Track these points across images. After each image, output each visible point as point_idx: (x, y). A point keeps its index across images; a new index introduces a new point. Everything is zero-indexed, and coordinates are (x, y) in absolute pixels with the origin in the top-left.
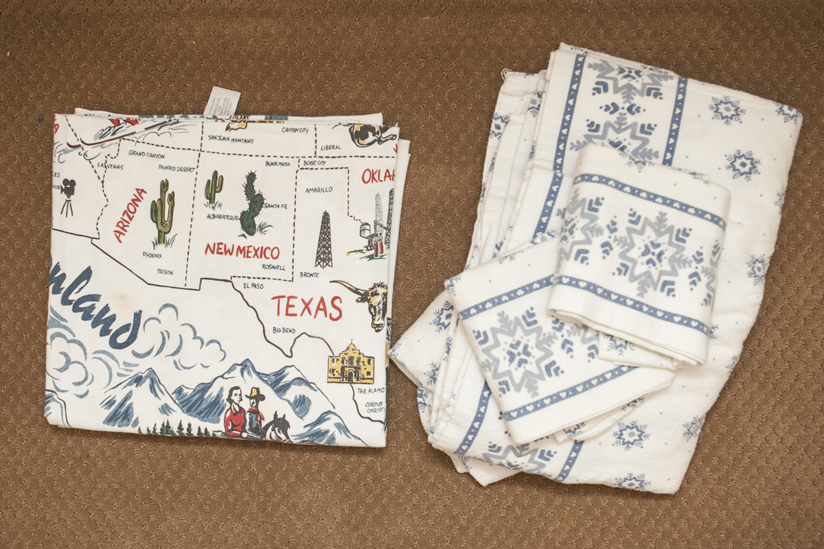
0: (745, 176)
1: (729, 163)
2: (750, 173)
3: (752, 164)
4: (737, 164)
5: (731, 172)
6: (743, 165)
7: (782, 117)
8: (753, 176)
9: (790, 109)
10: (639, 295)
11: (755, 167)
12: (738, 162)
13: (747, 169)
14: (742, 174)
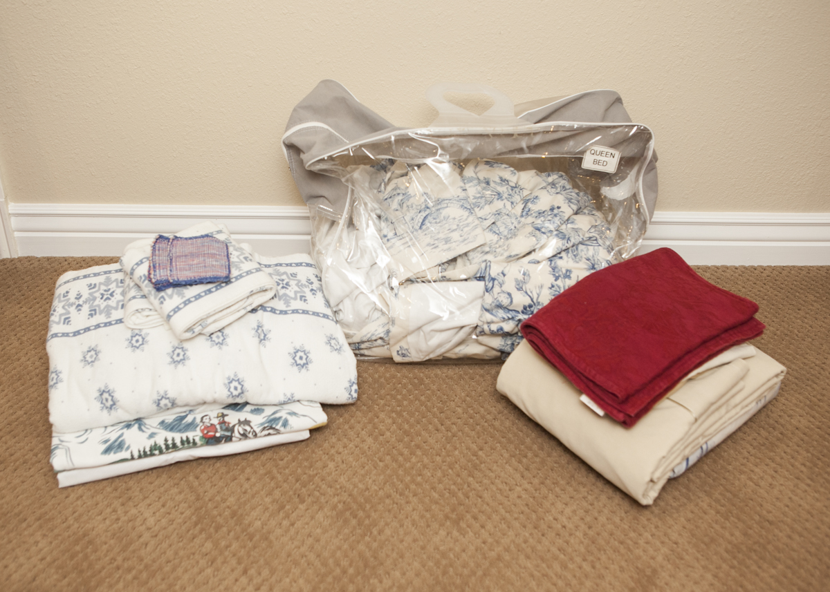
0: (294, 361)
1: (298, 348)
2: (297, 365)
3: (304, 364)
4: (299, 354)
5: (292, 351)
6: (301, 358)
7: (347, 385)
8: (296, 368)
9: (356, 390)
10: (182, 298)
11: (303, 367)
12: (302, 354)
13: (299, 362)
14: (294, 359)
